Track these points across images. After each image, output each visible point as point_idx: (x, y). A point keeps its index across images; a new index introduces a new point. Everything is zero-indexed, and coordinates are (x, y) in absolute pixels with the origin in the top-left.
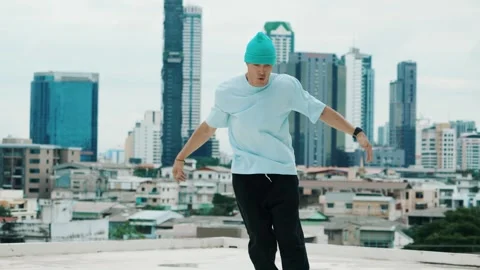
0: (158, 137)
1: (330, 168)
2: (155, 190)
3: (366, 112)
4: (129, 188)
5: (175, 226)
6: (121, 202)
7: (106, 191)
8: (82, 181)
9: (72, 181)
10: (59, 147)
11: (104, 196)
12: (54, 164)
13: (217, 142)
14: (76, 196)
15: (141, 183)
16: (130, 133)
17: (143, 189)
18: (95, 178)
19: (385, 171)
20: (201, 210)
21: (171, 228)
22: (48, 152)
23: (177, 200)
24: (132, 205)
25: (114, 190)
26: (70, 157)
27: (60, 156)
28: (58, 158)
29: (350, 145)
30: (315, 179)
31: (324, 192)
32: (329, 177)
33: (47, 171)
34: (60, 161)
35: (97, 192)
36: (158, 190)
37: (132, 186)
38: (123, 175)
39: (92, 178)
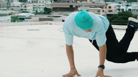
2: (25, 6)
4: (17, 6)
5: (32, 18)
6: (15, 10)
7: (10, 7)
8: (2, 4)
15: (21, 4)
17: (22, 6)
18: (6, 3)
20: (40, 12)
21: (31, 18)
23: (32, 10)
24: (18, 11)
25: (12, 7)
30: (77, 2)
31: (80, 6)
32: (81, 2)
35: (7, 7)
36: (26, 6)
37: (18, 5)
38: (15, 2)
39: (5, 3)
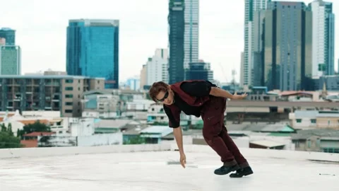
0: (166, 69)
1: (300, 92)
2: (162, 110)
3: (328, 47)
4: (142, 109)
6: (136, 120)
7: (124, 111)
8: (106, 103)
9: (98, 104)
10: (88, 77)
11: (123, 115)
12: (84, 91)
13: (212, 72)
14: (101, 115)
15: (152, 105)
16: (144, 66)
17: (153, 109)
18: (116, 101)
20: (198, 125)
21: (172, 139)
22: (79, 81)
24: (145, 122)
25: (131, 110)
26: (97, 85)
27: (88, 84)
28: (87, 86)
29: (316, 74)
30: (287, 100)
31: (294, 110)
32: (298, 98)
33: (79, 96)
34: (88, 89)
35: (117, 112)
37: (144, 107)
38: (137, 99)
39: (114, 102)
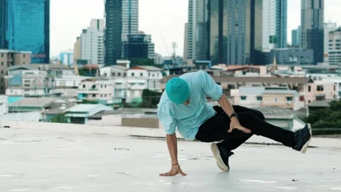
0: (102, 41)
1: (247, 66)
2: (94, 87)
3: (280, 17)
4: (72, 85)
5: (103, 117)
6: (64, 98)
7: (52, 88)
8: (33, 80)
9: (24, 80)
10: (12, 51)
11: (51, 92)
12: (8, 66)
13: (153, 45)
14: (27, 93)
15: (82, 81)
16: (78, 38)
17: (84, 86)
18: (43, 77)
19: (292, 69)
20: (134, 103)
21: (100, 119)
22: (2, 55)
23: (113, 95)
24: (74, 100)
25: (60, 87)
26: (22, 59)
28: (11, 60)
29: (267, 47)
30: (232, 76)
31: (239, 86)
32: (244, 73)
33: (2, 72)
34: (13, 63)
35: (45, 89)
36: (97, 86)
37: (74, 83)
38: (67, 74)
39: (40, 78)
